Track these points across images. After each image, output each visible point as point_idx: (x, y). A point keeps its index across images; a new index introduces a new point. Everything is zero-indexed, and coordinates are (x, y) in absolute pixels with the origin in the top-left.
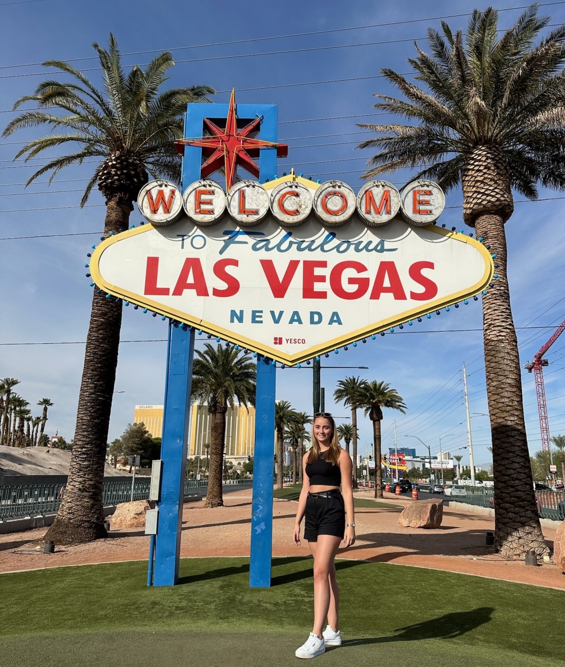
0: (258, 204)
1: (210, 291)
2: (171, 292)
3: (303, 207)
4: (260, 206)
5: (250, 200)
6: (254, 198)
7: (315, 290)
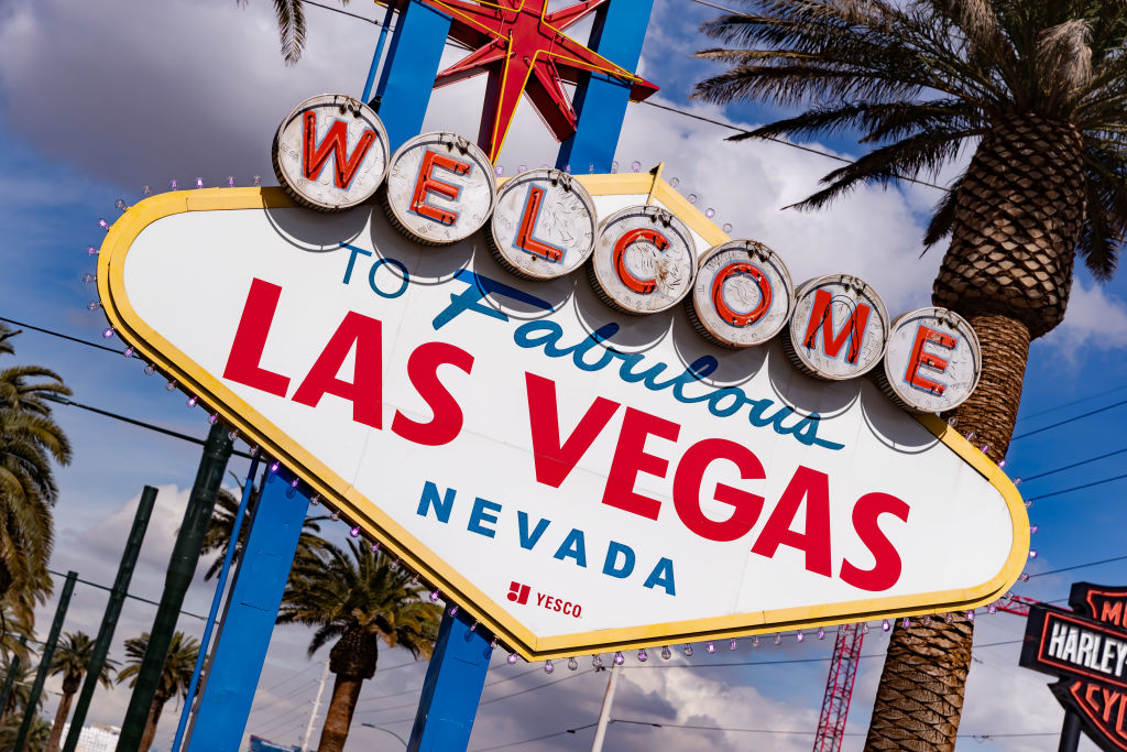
0: (567, 238)
1: (388, 418)
2: (292, 389)
3: (670, 279)
4: (571, 243)
5: (551, 220)
6: (562, 217)
7: (635, 491)
